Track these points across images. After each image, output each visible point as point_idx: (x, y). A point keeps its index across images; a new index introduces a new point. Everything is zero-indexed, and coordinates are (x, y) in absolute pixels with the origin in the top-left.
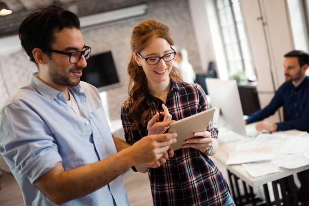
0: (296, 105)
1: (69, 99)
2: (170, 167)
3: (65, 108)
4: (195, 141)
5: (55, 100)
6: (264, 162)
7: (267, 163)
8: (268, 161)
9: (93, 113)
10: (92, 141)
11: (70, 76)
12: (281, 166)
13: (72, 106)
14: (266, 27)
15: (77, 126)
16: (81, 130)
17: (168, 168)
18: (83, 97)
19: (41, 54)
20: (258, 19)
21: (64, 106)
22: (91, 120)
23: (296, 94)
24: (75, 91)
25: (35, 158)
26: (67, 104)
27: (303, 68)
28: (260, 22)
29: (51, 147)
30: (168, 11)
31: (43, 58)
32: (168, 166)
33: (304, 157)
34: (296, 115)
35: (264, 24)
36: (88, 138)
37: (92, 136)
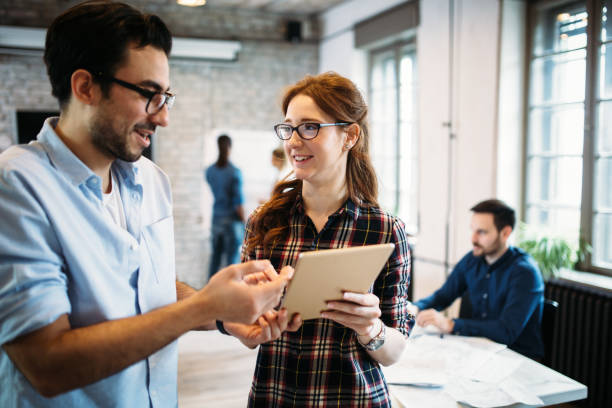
0: (485, 296)
1: (109, 190)
2: (284, 354)
3: (98, 207)
4: (346, 309)
5: (81, 187)
6: (430, 387)
7: (434, 391)
8: (438, 387)
9: (149, 228)
10: (134, 283)
11: (131, 140)
12: (461, 400)
13: (111, 206)
14: (454, 141)
15: (112, 249)
16: (120, 258)
17: (281, 356)
18: (137, 194)
19: (87, 84)
20: (444, 124)
21: (95, 202)
22: (142, 239)
23: (488, 276)
24: (125, 176)
25: (19, 297)
26: (101, 199)
27: (502, 234)
28: (446, 131)
29: (55, 280)
30: (278, 66)
31: (91, 92)
32: (281, 352)
33: (501, 390)
34: (484, 315)
35: (452, 136)
36: (129, 277)
37: (137, 274)
